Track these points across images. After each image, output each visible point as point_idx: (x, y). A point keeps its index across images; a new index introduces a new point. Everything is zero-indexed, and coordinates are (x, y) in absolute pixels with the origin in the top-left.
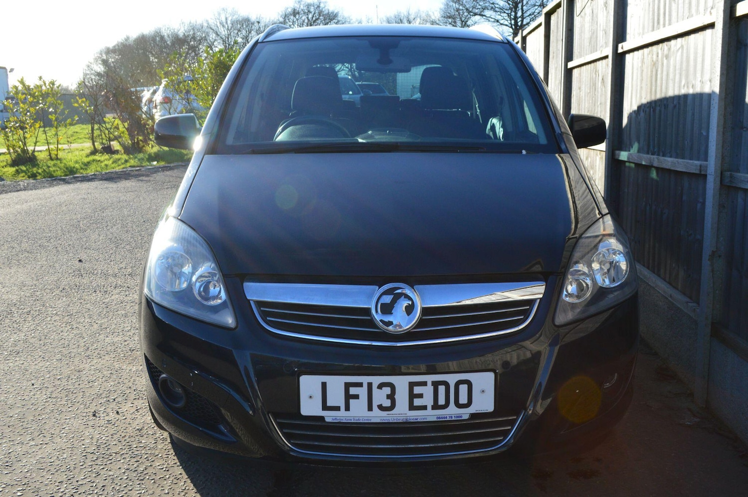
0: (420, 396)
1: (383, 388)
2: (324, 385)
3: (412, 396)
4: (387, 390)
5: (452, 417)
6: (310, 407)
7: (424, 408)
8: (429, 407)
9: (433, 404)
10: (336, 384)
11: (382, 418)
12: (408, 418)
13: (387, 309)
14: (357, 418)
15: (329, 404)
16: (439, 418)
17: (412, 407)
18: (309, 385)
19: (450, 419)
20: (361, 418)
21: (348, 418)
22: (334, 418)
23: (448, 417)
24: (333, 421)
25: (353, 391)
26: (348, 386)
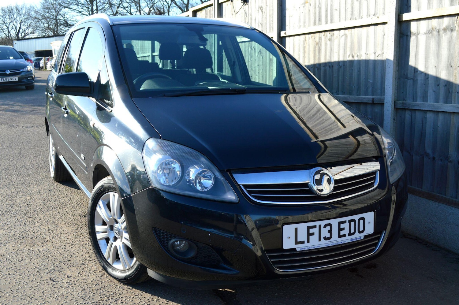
0: (343, 229)
1: (327, 227)
2: (296, 229)
3: (340, 229)
4: (328, 228)
5: (356, 239)
6: (288, 244)
7: (345, 236)
8: (347, 235)
9: (349, 233)
10: (302, 228)
11: (326, 244)
12: (338, 242)
13: (319, 182)
14: (313, 246)
15: (299, 240)
16: (351, 240)
17: (340, 236)
18: (288, 231)
19: (356, 240)
20: (315, 246)
21: (308, 247)
22: (301, 248)
23: (355, 239)
24: (301, 250)
25: (311, 231)
26: (309, 228)
